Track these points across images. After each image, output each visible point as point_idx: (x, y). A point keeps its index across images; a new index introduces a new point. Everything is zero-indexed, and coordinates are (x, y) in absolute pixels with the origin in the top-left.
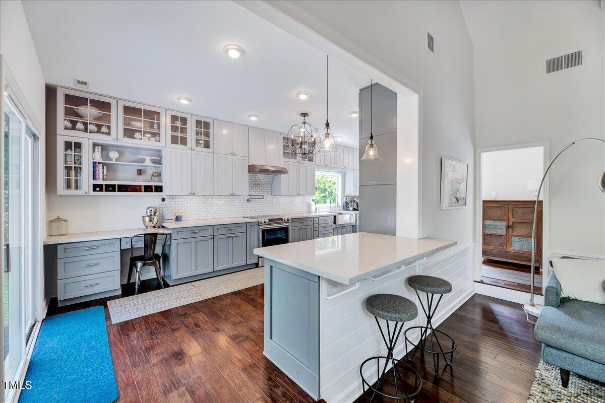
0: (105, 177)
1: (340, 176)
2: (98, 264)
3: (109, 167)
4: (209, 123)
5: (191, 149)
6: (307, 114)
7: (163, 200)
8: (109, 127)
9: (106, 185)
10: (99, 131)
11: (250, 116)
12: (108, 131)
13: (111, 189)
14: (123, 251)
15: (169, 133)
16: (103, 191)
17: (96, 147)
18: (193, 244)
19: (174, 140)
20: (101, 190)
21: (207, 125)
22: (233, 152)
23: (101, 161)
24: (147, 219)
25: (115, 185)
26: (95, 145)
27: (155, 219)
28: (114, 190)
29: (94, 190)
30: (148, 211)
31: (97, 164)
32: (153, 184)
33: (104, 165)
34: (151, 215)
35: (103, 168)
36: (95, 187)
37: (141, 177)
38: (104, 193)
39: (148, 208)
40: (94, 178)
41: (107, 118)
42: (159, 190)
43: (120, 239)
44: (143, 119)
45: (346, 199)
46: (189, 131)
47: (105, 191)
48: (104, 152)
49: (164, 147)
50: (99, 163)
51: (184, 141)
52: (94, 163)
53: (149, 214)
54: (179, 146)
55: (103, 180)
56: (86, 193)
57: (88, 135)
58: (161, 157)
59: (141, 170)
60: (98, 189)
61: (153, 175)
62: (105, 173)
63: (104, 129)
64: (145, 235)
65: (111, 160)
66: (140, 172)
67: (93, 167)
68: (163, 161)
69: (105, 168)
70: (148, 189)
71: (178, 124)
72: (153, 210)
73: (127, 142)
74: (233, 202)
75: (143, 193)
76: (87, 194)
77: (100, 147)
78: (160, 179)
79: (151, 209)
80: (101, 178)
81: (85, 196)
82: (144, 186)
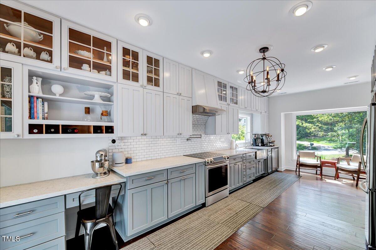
0: (46, 115)
1: (249, 118)
2: (33, 233)
3: (52, 103)
4: (159, 60)
5: (142, 86)
6: (267, 48)
7: (114, 141)
8: (50, 53)
9: (46, 125)
10: (38, 58)
11: (202, 53)
12: (49, 59)
13: (53, 130)
14: (68, 212)
15: (121, 68)
16: (43, 133)
17: (35, 78)
18: (149, 191)
19: (126, 75)
20: (40, 132)
21: (157, 62)
22: (180, 92)
23: (41, 95)
24: (97, 165)
25: (58, 126)
26: (32, 75)
27: (106, 164)
28: (57, 132)
29: (31, 132)
30: (98, 155)
31: (35, 99)
32: (104, 124)
33: (44, 100)
34: (101, 160)
35: (43, 104)
36: (32, 128)
37: (89, 117)
38: (44, 136)
39: (98, 152)
40: (31, 117)
41: (48, 41)
42: (110, 131)
43: (65, 196)
44: (92, 47)
45: (255, 136)
46: (140, 67)
47: (46, 133)
48: (45, 86)
49: (115, 82)
50: (38, 98)
51: (135, 78)
52: (31, 97)
53: (99, 159)
54: (130, 82)
55: (44, 119)
56: (18, 136)
57: (21, 59)
58: (112, 95)
59: (89, 108)
60: (36, 131)
61: (102, 114)
62: (46, 110)
63: (44, 55)
64: (97, 189)
65: (55, 95)
66: (88, 111)
67: (30, 102)
68: (114, 98)
69: (46, 104)
70: (98, 130)
71: (130, 59)
72: (103, 154)
73: (74, 73)
74: (175, 141)
75: (92, 135)
76: (21, 137)
77: (40, 79)
78: (111, 119)
79: (101, 153)
80: (41, 116)
81: (18, 140)
82: (94, 126)
